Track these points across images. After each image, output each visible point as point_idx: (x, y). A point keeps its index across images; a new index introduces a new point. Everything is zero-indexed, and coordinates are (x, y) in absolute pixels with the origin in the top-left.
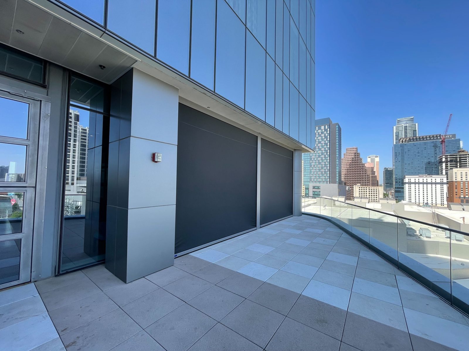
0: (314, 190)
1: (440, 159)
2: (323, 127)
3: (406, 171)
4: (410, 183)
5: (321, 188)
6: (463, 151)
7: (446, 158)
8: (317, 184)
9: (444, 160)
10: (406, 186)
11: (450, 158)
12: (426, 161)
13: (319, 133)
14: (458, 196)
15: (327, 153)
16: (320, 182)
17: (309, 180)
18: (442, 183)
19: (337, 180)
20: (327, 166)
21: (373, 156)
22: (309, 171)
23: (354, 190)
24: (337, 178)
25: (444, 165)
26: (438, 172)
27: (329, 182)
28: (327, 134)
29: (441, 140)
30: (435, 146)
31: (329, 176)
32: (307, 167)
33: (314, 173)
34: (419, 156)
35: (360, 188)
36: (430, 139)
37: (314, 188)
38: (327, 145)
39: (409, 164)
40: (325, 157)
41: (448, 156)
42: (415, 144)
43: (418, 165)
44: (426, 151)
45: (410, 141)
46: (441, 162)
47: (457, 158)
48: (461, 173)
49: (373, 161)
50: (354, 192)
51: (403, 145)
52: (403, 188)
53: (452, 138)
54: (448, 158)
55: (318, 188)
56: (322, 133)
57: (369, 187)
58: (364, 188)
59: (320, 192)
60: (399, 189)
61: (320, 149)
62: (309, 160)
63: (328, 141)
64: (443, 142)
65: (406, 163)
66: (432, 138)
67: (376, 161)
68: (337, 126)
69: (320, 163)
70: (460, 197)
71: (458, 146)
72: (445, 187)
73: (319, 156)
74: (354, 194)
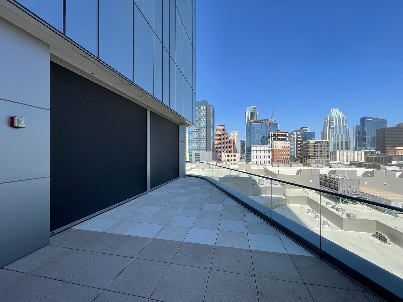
0: (196, 157)
1: (269, 135)
2: (202, 108)
3: (252, 143)
4: (254, 150)
5: (201, 155)
6: (279, 131)
7: (271, 135)
8: (198, 152)
9: (270, 135)
10: (252, 152)
11: (273, 134)
12: (262, 136)
13: (199, 112)
14: (276, 158)
15: (205, 128)
16: (200, 150)
17: (192, 149)
18: (269, 150)
19: (212, 149)
20: (205, 138)
21: (234, 132)
22: (192, 142)
23: (223, 156)
24: (212, 147)
25: (270, 138)
26: (267, 144)
27: (206, 150)
28: (205, 113)
29: (269, 123)
30: (266, 127)
31: (206, 145)
32: (190, 138)
33: (196, 143)
34: (258, 132)
35: (226, 154)
36: (264, 122)
37: (196, 155)
38: (205, 122)
39: (254, 138)
40: (203, 131)
41: (272, 133)
42: (257, 125)
43: (258, 139)
44: (262, 129)
45: (254, 123)
46: (269, 137)
47: (276, 134)
48: (278, 144)
49: (234, 134)
50: (222, 157)
51: (251, 125)
52: (250, 154)
53: (274, 122)
54: (272, 134)
55: (199, 155)
56: (201, 112)
57: (232, 153)
58: (229, 154)
59: (200, 158)
60: (248, 155)
61: (200, 125)
62: (192, 133)
63: (205, 118)
64: (270, 124)
65: (252, 137)
66: (265, 122)
67: (236, 135)
68: (212, 108)
69: (200, 136)
70: (277, 159)
71: (277, 127)
72: (271, 152)
73: (199, 130)
74: (223, 158)
